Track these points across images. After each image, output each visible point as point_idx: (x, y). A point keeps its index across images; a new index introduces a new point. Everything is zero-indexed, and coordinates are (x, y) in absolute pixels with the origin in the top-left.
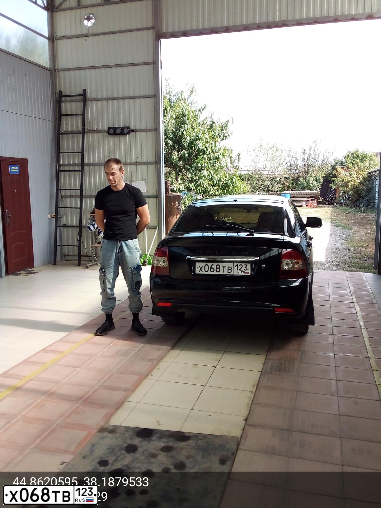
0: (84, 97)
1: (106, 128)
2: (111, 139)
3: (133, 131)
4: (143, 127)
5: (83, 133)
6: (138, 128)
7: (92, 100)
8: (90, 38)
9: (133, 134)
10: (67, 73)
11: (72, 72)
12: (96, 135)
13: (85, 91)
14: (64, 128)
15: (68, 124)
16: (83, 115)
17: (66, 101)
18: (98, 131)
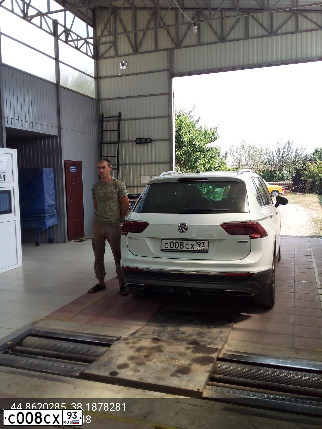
0: (119, 118)
1: (134, 139)
2: (138, 146)
3: (153, 140)
4: (161, 138)
5: (118, 142)
6: (157, 138)
7: (125, 120)
8: (124, 77)
9: (153, 143)
10: (107, 101)
11: (110, 101)
12: (127, 144)
13: (120, 113)
14: (105, 140)
15: (108, 137)
16: (119, 130)
17: (107, 121)
18: (128, 141)
